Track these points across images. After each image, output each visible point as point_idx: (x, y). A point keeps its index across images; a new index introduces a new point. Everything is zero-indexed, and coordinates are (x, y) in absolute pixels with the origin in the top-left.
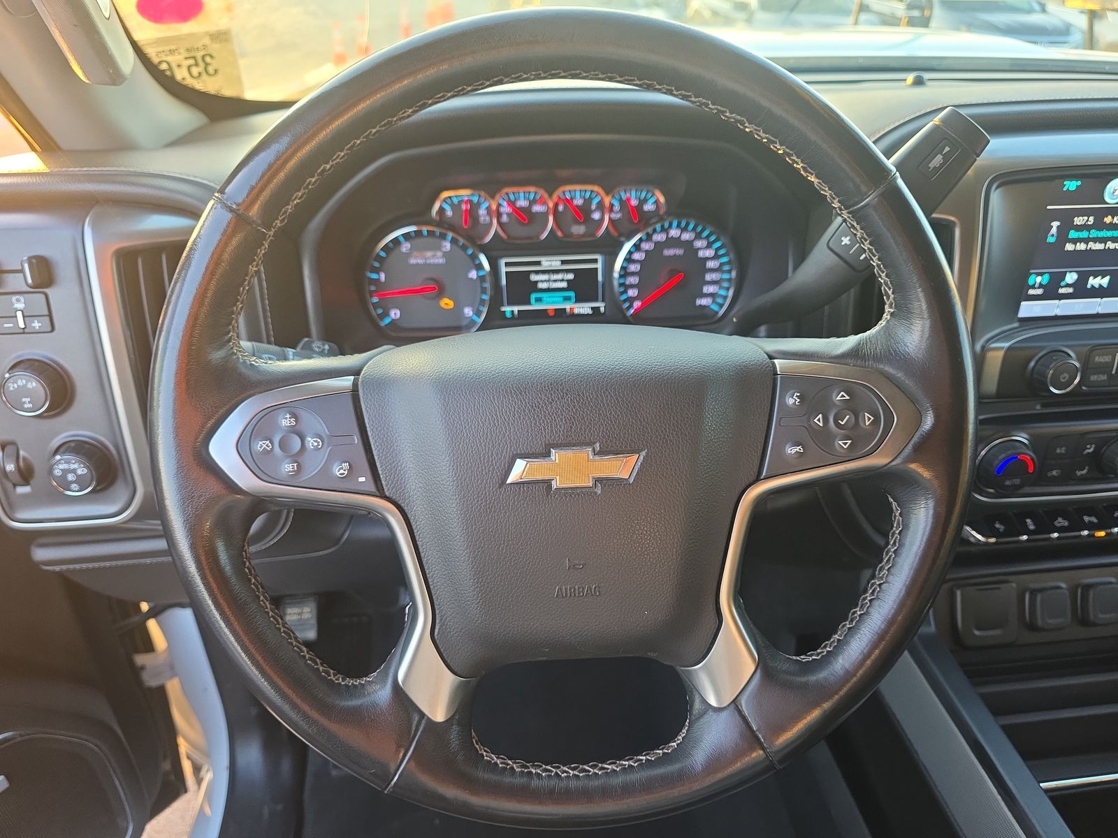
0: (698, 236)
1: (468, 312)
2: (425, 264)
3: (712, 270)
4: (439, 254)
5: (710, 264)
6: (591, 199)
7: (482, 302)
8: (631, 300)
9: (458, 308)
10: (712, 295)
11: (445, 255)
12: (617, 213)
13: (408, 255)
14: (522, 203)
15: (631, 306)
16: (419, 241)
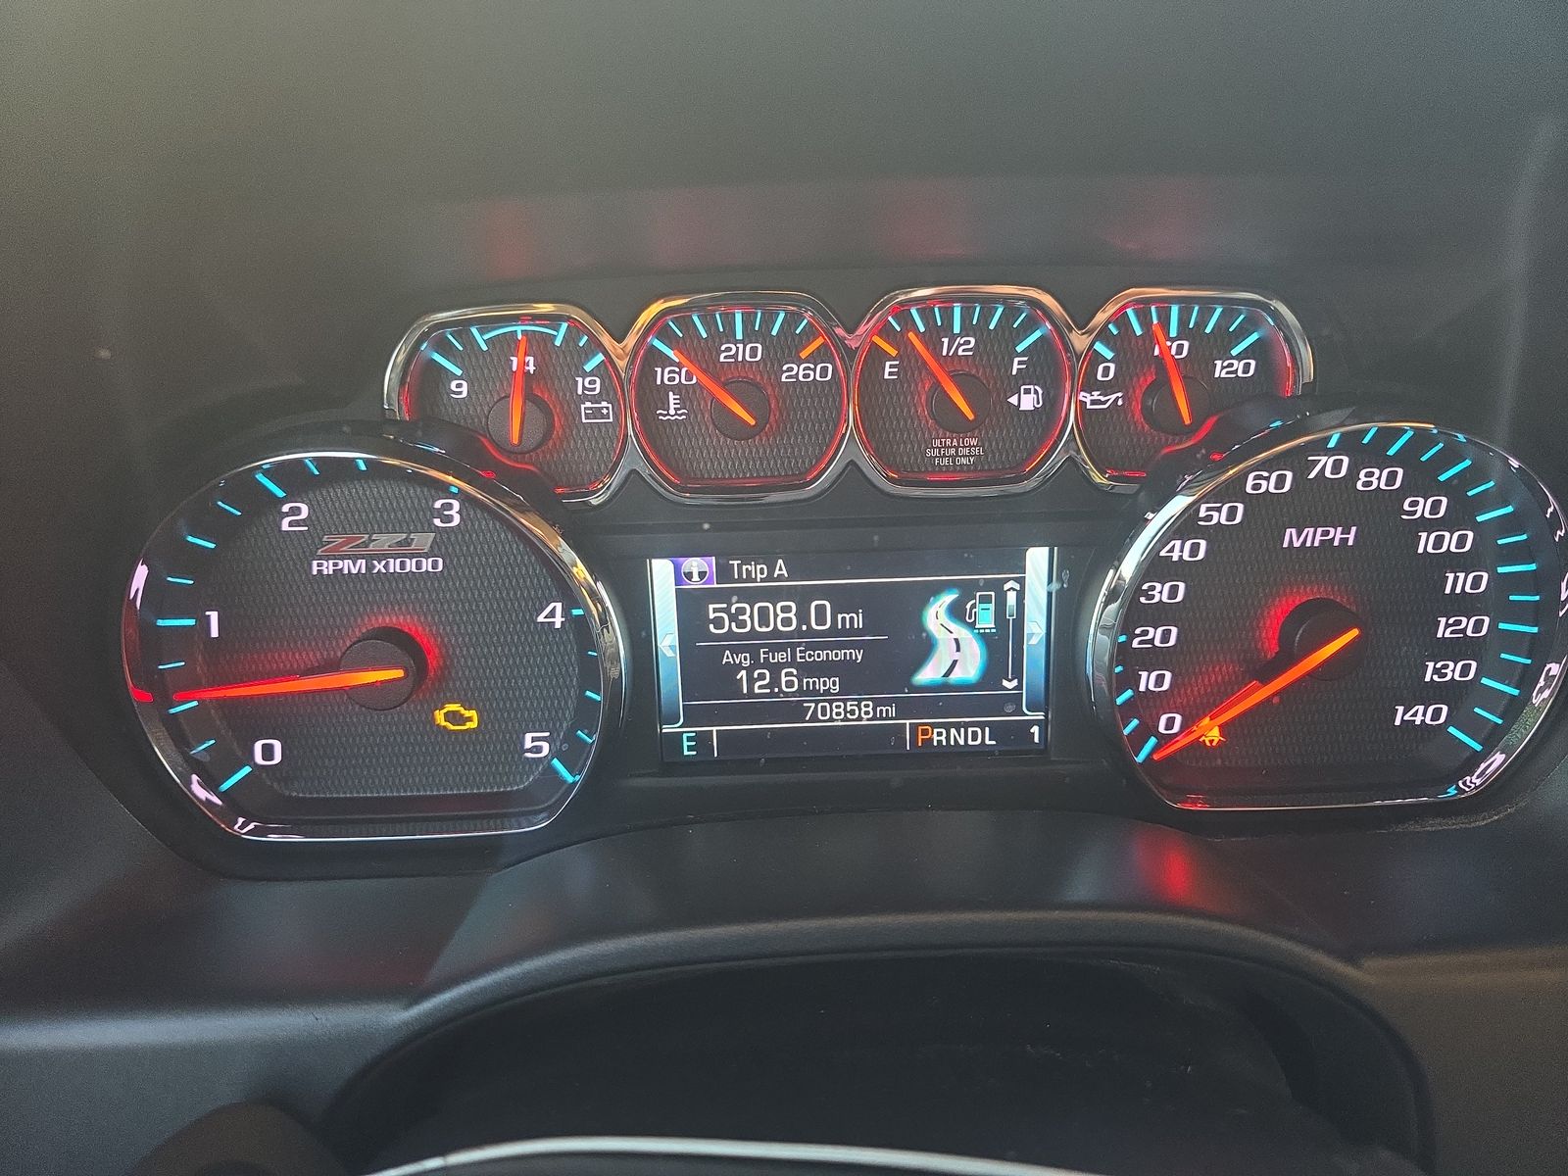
0: (1421, 481)
1: (536, 744)
2: (370, 575)
3: (1463, 604)
4: (423, 540)
5: (1459, 582)
6: (1009, 335)
7: (585, 713)
8: (1148, 706)
9: (499, 735)
10: (1453, 694)
11: (443, 545)
12: (1106, 388)
13: (309, 544)
14: (740, 351)
15: (1147, 729)
16: (342, 494)
